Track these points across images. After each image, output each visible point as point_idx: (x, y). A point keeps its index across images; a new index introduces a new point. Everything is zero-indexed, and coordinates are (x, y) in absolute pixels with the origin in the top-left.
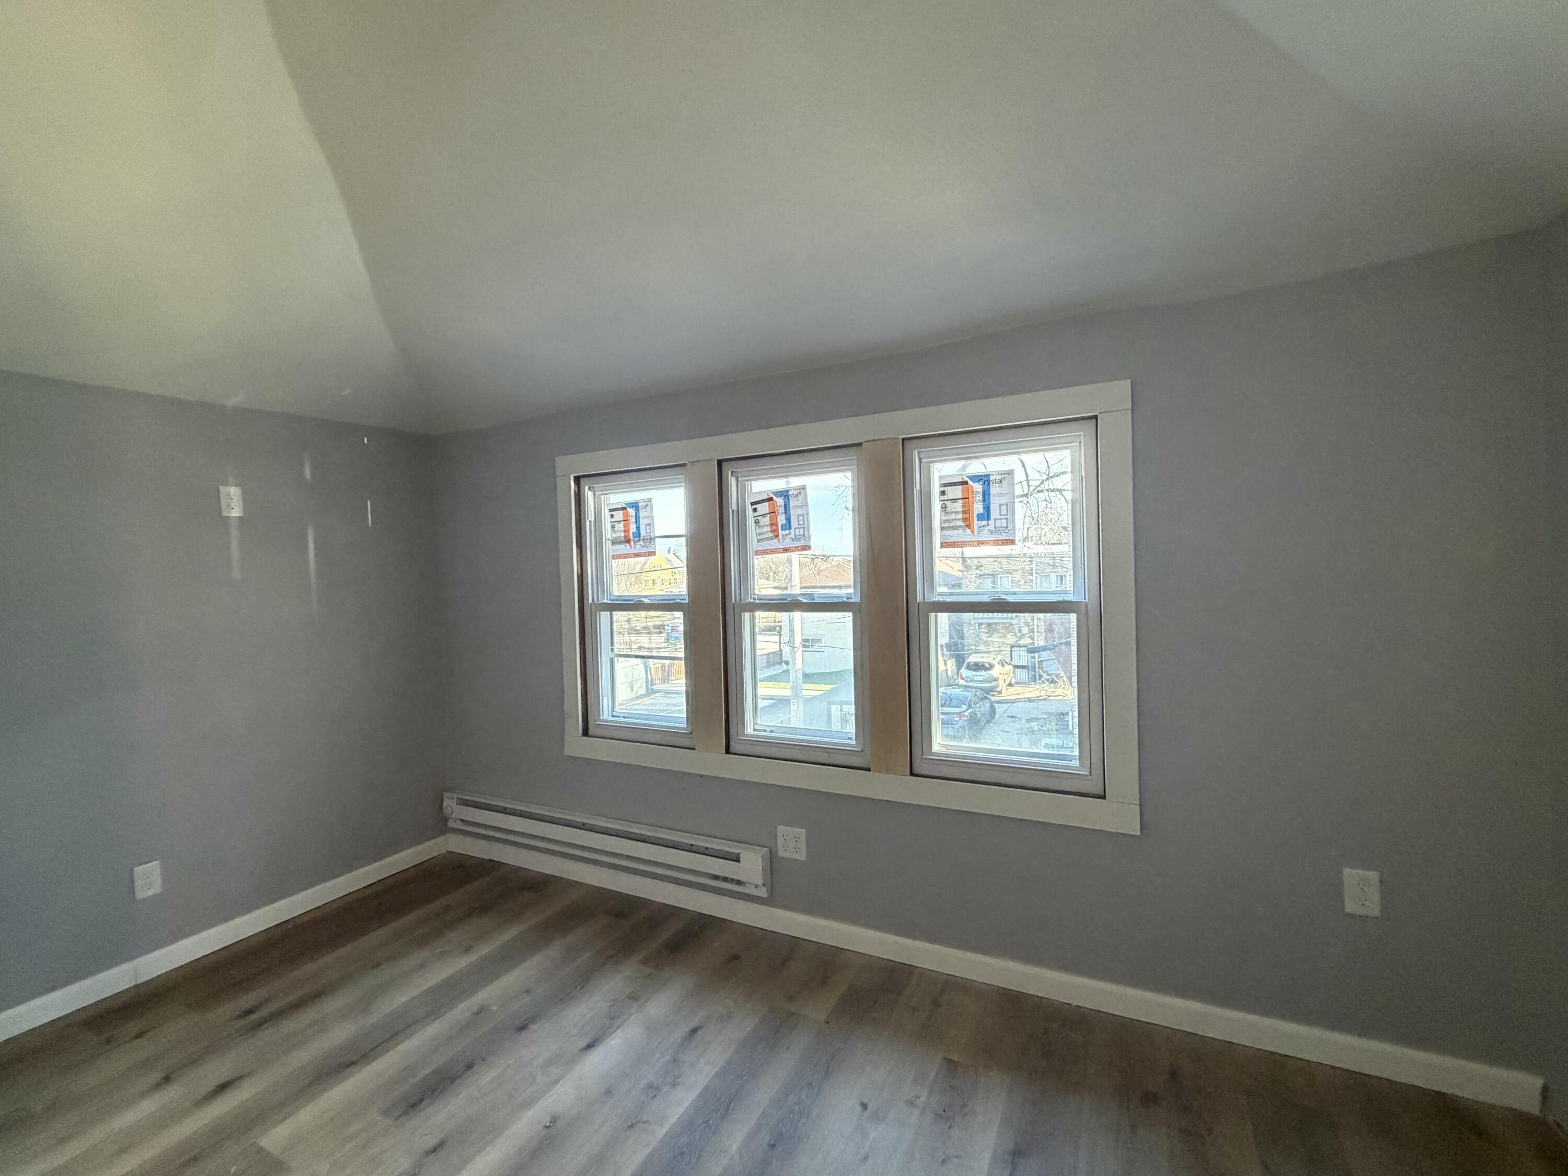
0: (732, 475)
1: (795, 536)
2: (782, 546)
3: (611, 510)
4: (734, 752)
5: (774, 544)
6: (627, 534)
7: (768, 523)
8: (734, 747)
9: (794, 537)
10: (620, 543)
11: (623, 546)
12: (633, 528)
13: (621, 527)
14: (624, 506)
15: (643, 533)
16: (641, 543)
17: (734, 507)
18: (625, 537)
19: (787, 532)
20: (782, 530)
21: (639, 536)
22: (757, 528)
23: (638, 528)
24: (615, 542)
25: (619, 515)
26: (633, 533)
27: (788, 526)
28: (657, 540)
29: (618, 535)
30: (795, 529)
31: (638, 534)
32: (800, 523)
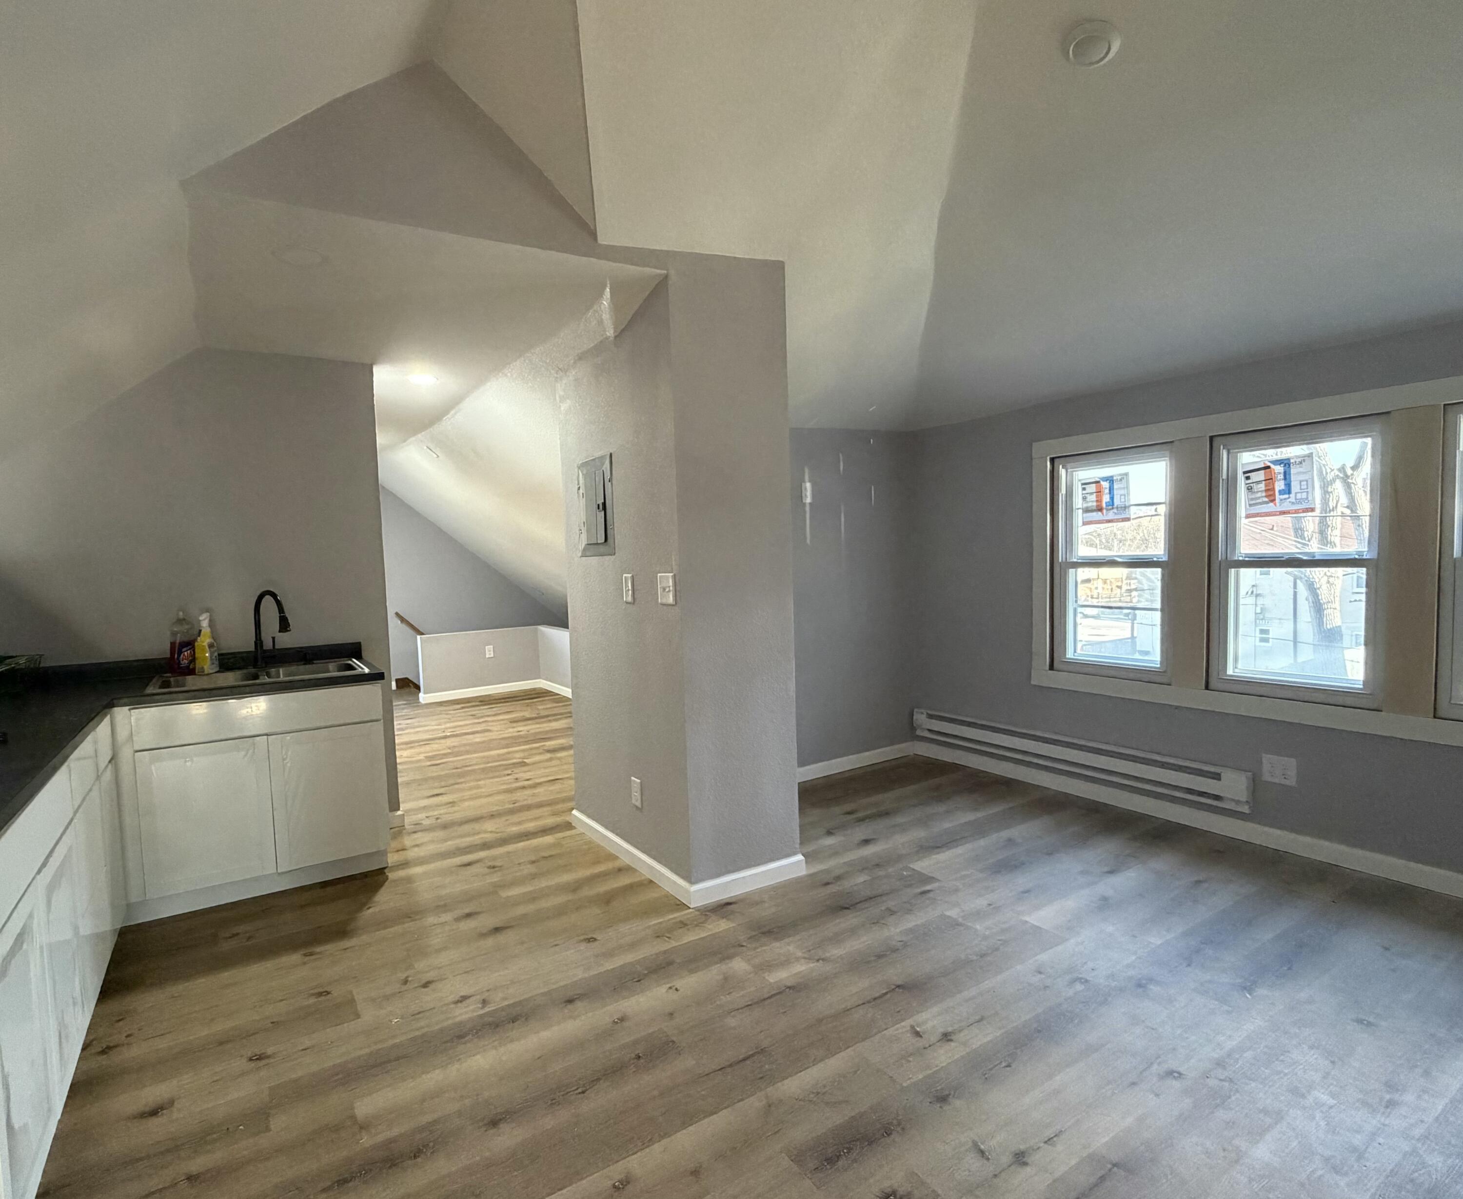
0: (1224, 448)
1: (1296, 499)
2: (1279, 509)
3: (1083, 484)
4: (1212, 688)
5: (1271, 507)
6: (1099, 503)
7: (1263, 489)
8: (1213, 683)
9: (1294, 501)
10: (1092, 511)
11: (1094, 514)
12: (1106, 498)
13: (1093, 497)
14: (1098, 480)
15: (1117, 502)
16: (1115, 511)
17: (1225, 476)
18: (1097, 506)
19: (1286, 496)
20: (1280, 495)
21: (1113, 505)
22: (1250, 493)
23: (1112, 498)
24: (1087, 510)
25: (1092, 488)
26: (1106, 503)
27: (1288, 490)
28: (1132, 508)
29: (1090, 504)
30: (1296, 493)
31: (1111, 503)
32: (1302, 487)
